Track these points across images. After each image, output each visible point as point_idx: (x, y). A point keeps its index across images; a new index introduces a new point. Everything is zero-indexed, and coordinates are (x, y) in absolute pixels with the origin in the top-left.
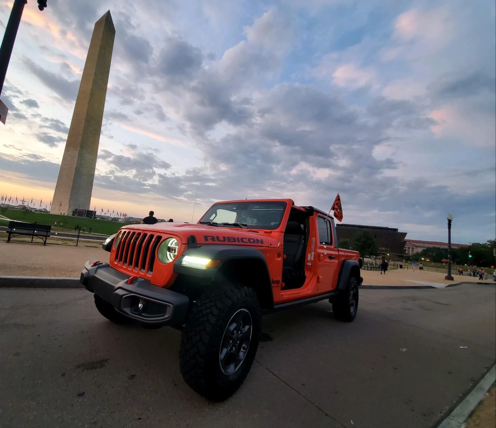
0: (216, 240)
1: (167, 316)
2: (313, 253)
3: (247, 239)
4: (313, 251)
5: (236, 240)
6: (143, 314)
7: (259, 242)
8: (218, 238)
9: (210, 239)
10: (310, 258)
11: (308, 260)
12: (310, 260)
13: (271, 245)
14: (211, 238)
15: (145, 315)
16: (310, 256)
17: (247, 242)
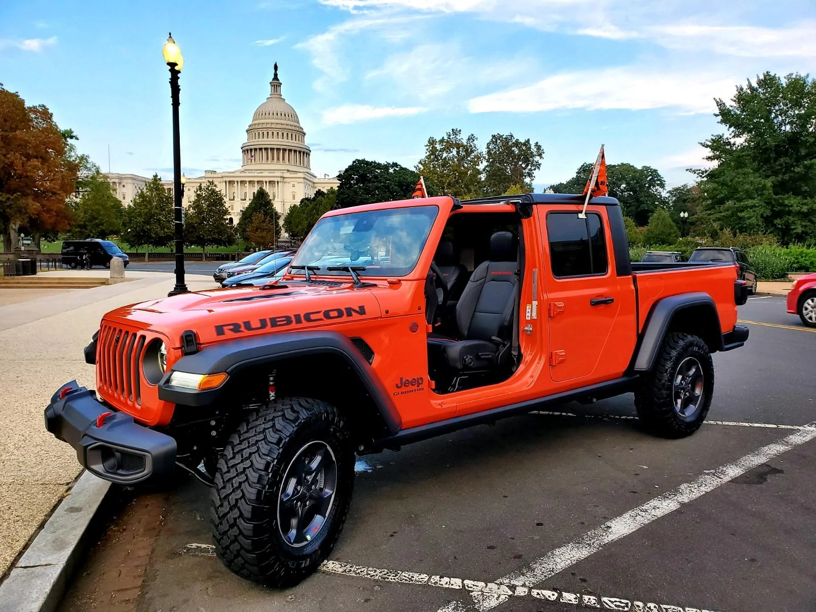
0: (243, 329)
1: (145, 472)
2: (535, 303)
3: (322, 313)
4: (536, 299)
5: (293, 319)
6: (120, 472)
7: (353, 313)
8: (247, 325)
9: (230, 330)
10: (530, 315)
11: (527, 318)
12: (529, 318)
13: (387, 312)
14: (232, 327)
15: (123, 473)
16: (530, 310)
17: (321, 320)
